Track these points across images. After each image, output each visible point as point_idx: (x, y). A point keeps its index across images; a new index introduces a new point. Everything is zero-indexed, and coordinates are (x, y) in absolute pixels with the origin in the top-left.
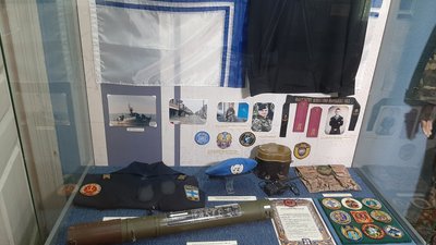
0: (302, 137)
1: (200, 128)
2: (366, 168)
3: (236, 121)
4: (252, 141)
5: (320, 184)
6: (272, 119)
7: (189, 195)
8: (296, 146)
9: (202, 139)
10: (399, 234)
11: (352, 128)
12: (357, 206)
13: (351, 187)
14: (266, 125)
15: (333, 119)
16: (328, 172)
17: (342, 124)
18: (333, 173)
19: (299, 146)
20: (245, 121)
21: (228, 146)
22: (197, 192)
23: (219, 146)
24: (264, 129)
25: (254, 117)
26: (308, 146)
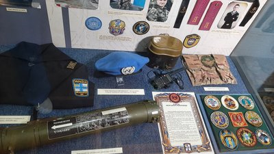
0: (194, 29)
1: (92, 13)
2: (242, 58)
3: (131, 8)
4: (146, 30)
5: (203, 77)
6: (169, 10)
7: (77, 90)
8: (187, 37)
9: (94, 24)
10: (268, 140)
11: (243, 24)
12: (234, 105)
13: (230, 81)
14: (162, 15)
15: (229, 14)
16: (210, 63)
17: (235, 20)
18: (215, 65)
19: (189, 37)
20: (141, 9)
21: (121, 33)
22: (86, 85)
23: (112, 32)
24: (160, 19)
25: (151, 6)
26: (198, 37)
